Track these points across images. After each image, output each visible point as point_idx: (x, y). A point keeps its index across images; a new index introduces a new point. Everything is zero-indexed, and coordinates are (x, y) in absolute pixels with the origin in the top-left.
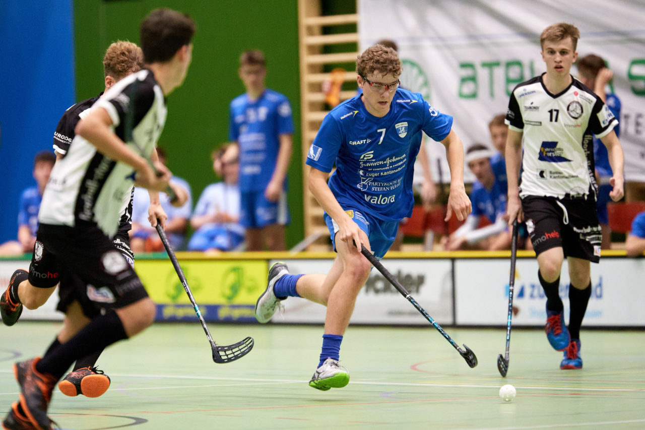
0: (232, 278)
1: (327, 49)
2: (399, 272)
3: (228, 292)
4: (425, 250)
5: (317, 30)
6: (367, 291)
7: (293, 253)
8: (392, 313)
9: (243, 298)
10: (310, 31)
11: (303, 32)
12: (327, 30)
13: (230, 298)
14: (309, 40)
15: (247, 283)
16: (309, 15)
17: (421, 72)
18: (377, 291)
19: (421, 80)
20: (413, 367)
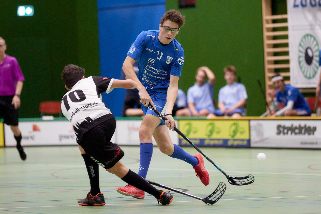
0: (233, 128)
1: (275, 29)
2: (305, 126)
3: (232, 134)
4: (317, 116)
5: (270, 21)
6: (292, 134)
7: (261, 117)
8: (302, 143)
9: (238, 136)
10: (267, 22)
11: (264, 22)
12: (274, 21)
13: (233, 136)
14: (266, 26)
15: (240, 130)
16: (266, 15)
17: (315, 39)
18: (296, 134)
19: (315, 43)
20: (309, 167)
